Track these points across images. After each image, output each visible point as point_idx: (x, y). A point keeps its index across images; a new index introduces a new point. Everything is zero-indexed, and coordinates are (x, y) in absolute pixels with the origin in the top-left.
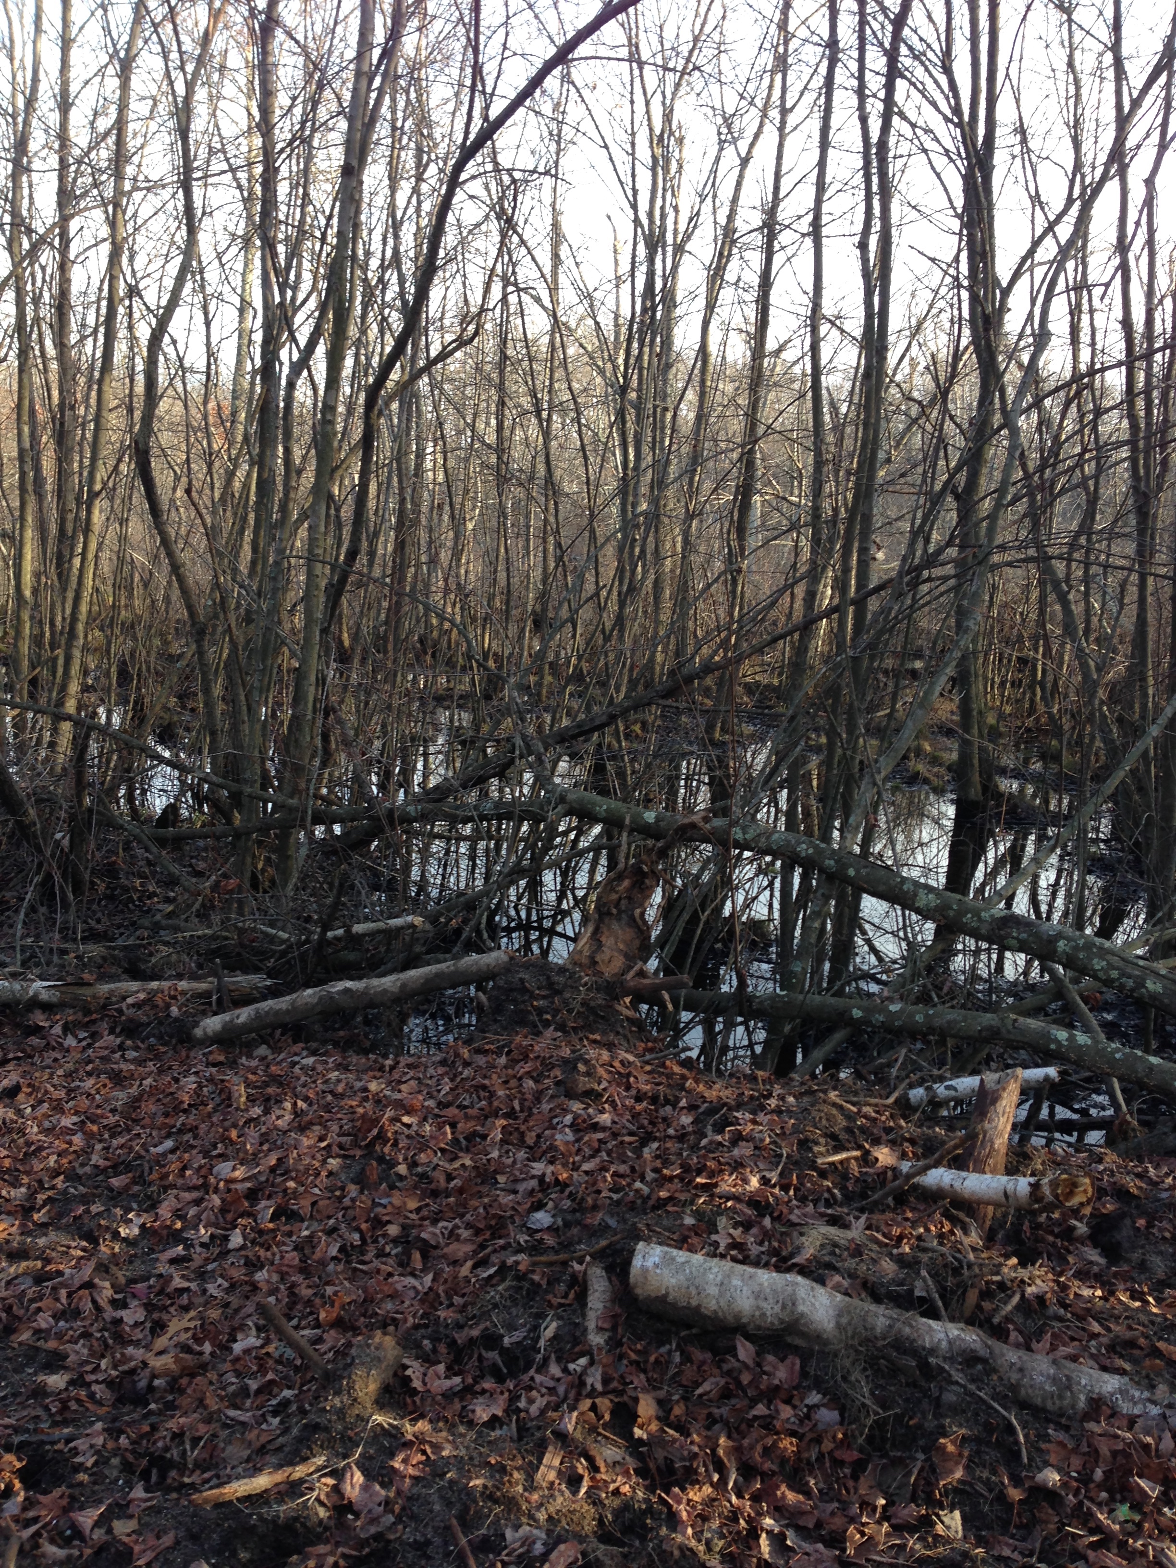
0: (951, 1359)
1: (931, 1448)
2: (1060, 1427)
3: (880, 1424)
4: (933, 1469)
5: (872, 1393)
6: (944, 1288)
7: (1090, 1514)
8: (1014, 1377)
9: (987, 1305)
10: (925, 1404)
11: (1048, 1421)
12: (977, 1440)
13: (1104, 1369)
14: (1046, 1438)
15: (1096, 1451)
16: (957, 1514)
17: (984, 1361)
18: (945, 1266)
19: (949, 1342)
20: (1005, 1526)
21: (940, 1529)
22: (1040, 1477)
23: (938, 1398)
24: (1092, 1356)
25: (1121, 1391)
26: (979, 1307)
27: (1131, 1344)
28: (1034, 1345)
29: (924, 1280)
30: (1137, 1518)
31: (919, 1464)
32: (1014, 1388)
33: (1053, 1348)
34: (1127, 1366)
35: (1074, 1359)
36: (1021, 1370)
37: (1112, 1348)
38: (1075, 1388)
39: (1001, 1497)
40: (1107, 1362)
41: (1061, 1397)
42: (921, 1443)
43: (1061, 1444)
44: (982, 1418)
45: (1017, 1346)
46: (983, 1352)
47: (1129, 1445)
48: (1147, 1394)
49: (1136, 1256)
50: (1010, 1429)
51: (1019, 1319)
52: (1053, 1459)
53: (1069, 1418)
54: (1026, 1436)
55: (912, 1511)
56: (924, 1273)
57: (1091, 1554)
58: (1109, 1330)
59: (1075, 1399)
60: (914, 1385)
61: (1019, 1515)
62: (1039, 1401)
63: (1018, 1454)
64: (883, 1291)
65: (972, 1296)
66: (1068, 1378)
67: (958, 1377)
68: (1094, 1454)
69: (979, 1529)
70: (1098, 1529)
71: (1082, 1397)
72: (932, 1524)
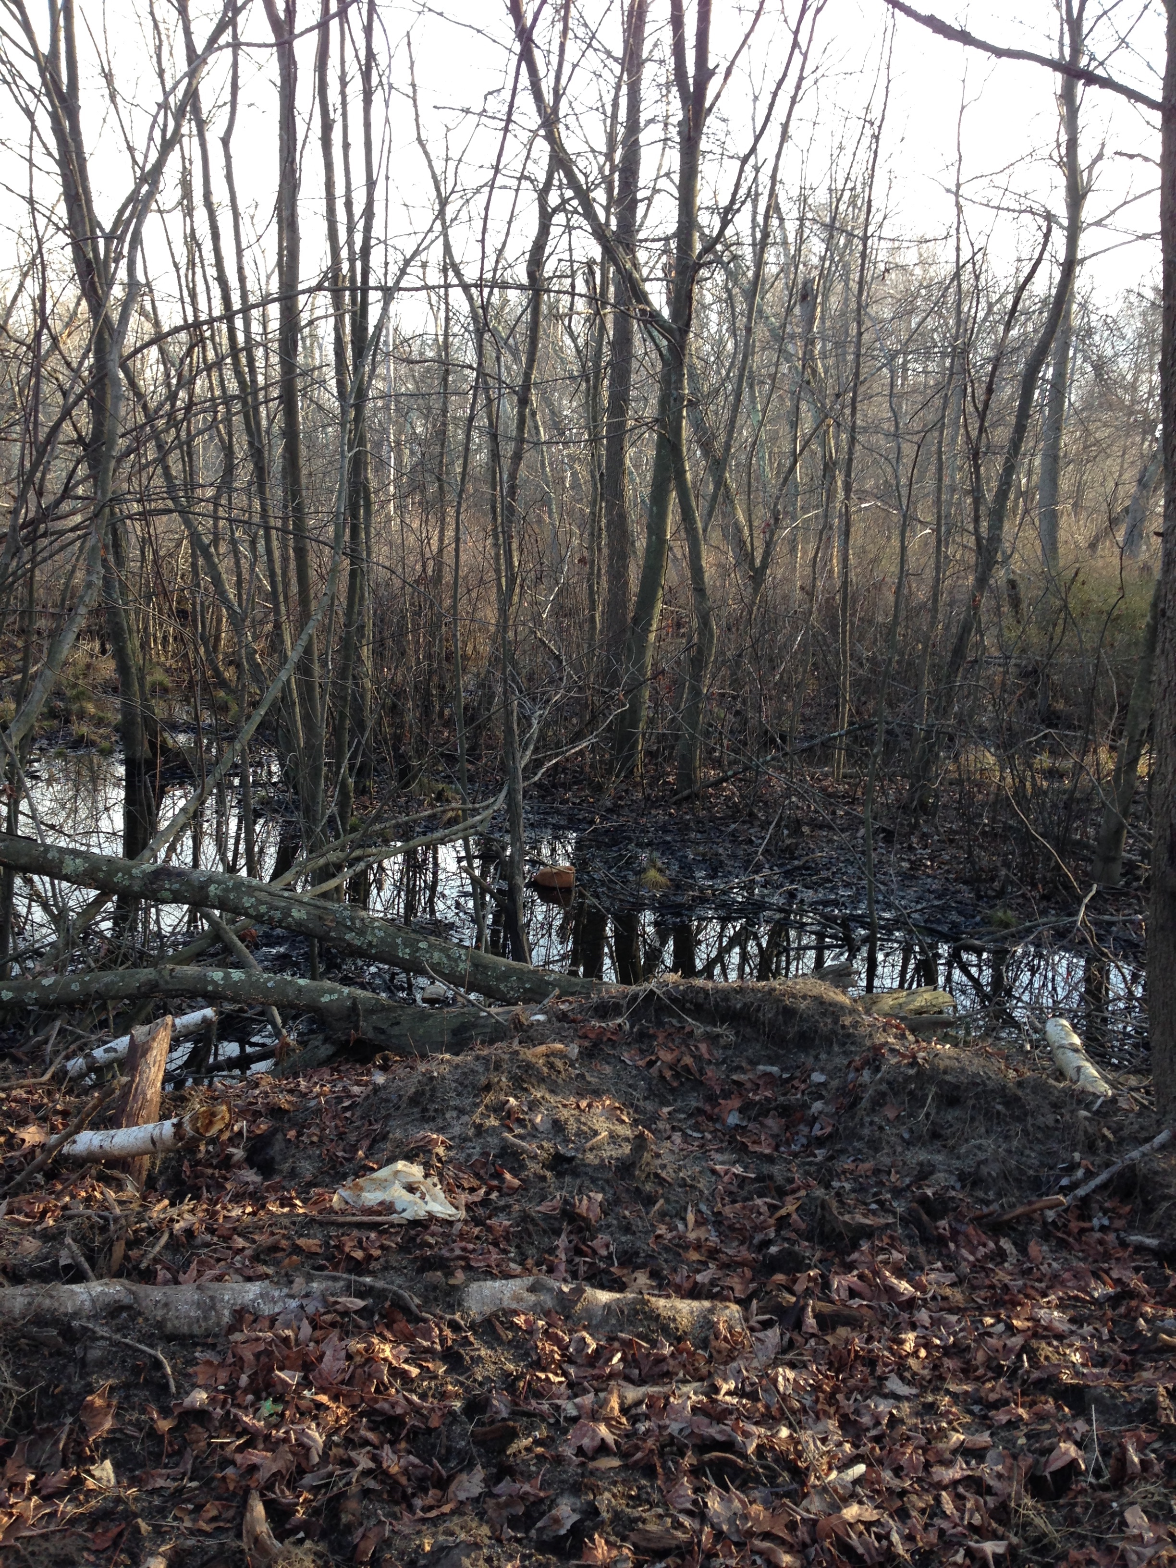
0: (95, 1317)
1: (80, 1407)
2: (207, 1346)
3: (25, 1404)
4: (83, 1429)
5: (14, 1375)
6: (92, 1250)
7: (237, 1419)
8: (159, 1313)
9: (134, 1253)
10: (71, 1369)
11: (195, 1345)
12: (126, 1386)
13: (249, 1279)
14: (193, 1362)
15: (241, 1358)
16: (108, 1464)
17: (128, 1308)
18: (92, 1227)
19: (93, 1301)
20: (156, 1458)
21: (90, 1483)
22: (187, 1401)
23: (83, 1359)
24: (238, 1271)
25: (262, 1295)
26: (126, 1257)
27: (275, 1248)
28: (182, 1277)
29: (69, 1247)
30: (280, 1408)
31: (66, 1429)
32: (160, 1324)
33: (200, 1274)
34: (270, 1271)
35: (219, 1278)
36: (166, 1305)
37: (256, 1258)
38: (219, 1306)
39: (153, 1434)
40: (250, 1273)
41: (206, 1318)
42: (69, 1407)
43: (209, 1363)
44: (129, 1363)
45: (166, 1283)
46: (127, 1300)
47: (270, 1344)
48: (285, 1291)
49: (286, 1166)
50: (157, 1365)
51: (167, 1257)
52: (200, 1380)
53: (216, 1336)
54: (173, 1368)
55: (59, 1477)
56: (68, 1240)
57: (238, 1458)
58: (254, 1241)
59: (219, 1316)
60: (59, 1353)
61: (171, 1444)
62: (185, 1330)
63: (167, 1386)
64: (25, 1270)
65: (119, 1249)
66: (212, 1298)
67: (102, 1331)
68: (240, 1362)
69: (132, 1470)
70: (246, 1431)
71: (226, 1312)
72: (82, 1481)
